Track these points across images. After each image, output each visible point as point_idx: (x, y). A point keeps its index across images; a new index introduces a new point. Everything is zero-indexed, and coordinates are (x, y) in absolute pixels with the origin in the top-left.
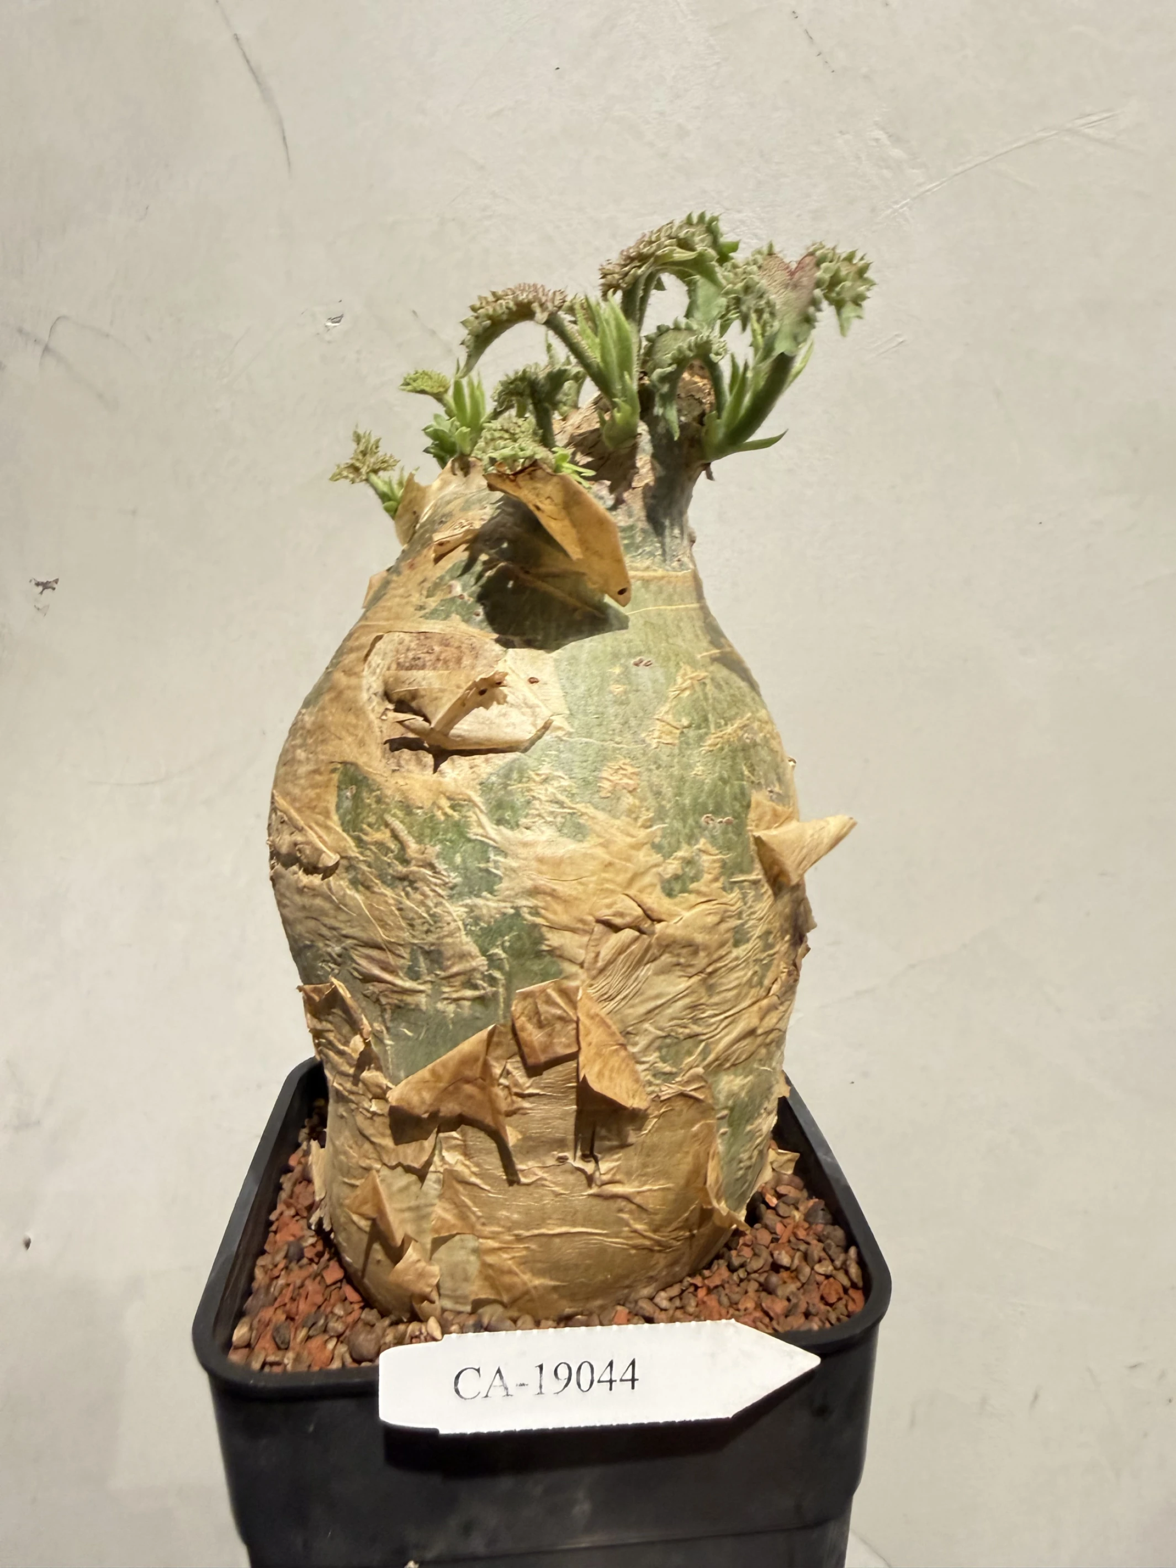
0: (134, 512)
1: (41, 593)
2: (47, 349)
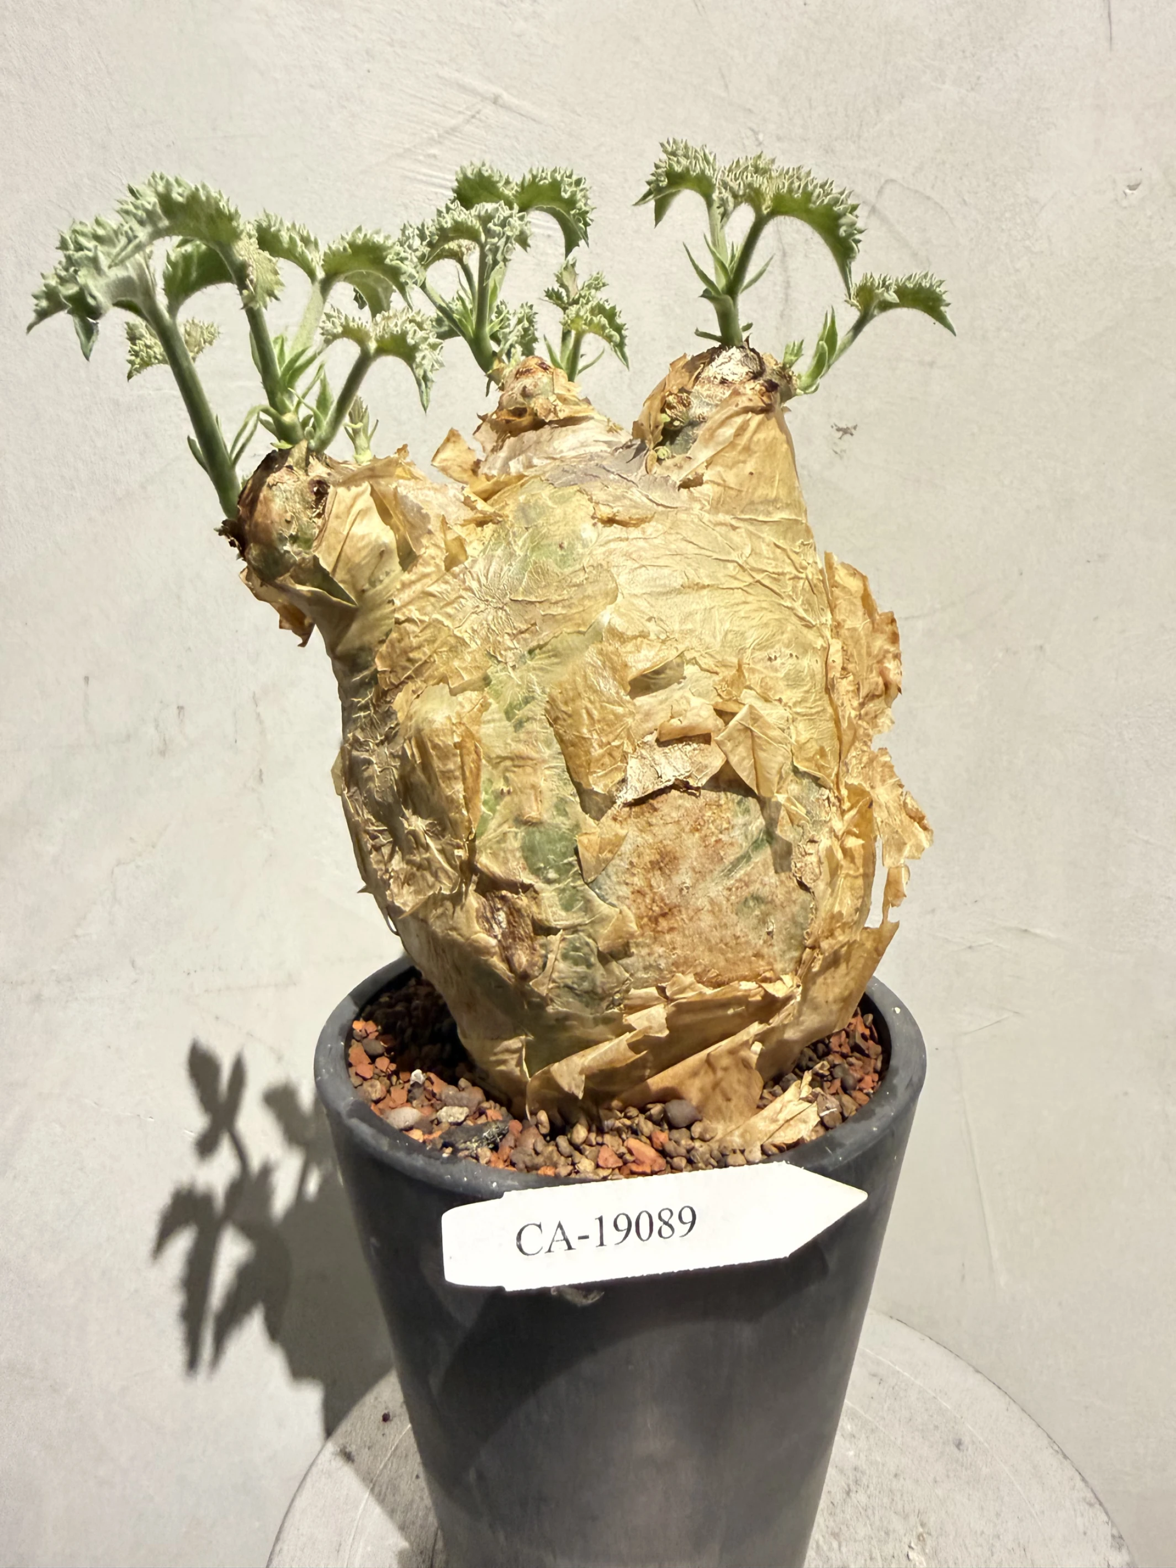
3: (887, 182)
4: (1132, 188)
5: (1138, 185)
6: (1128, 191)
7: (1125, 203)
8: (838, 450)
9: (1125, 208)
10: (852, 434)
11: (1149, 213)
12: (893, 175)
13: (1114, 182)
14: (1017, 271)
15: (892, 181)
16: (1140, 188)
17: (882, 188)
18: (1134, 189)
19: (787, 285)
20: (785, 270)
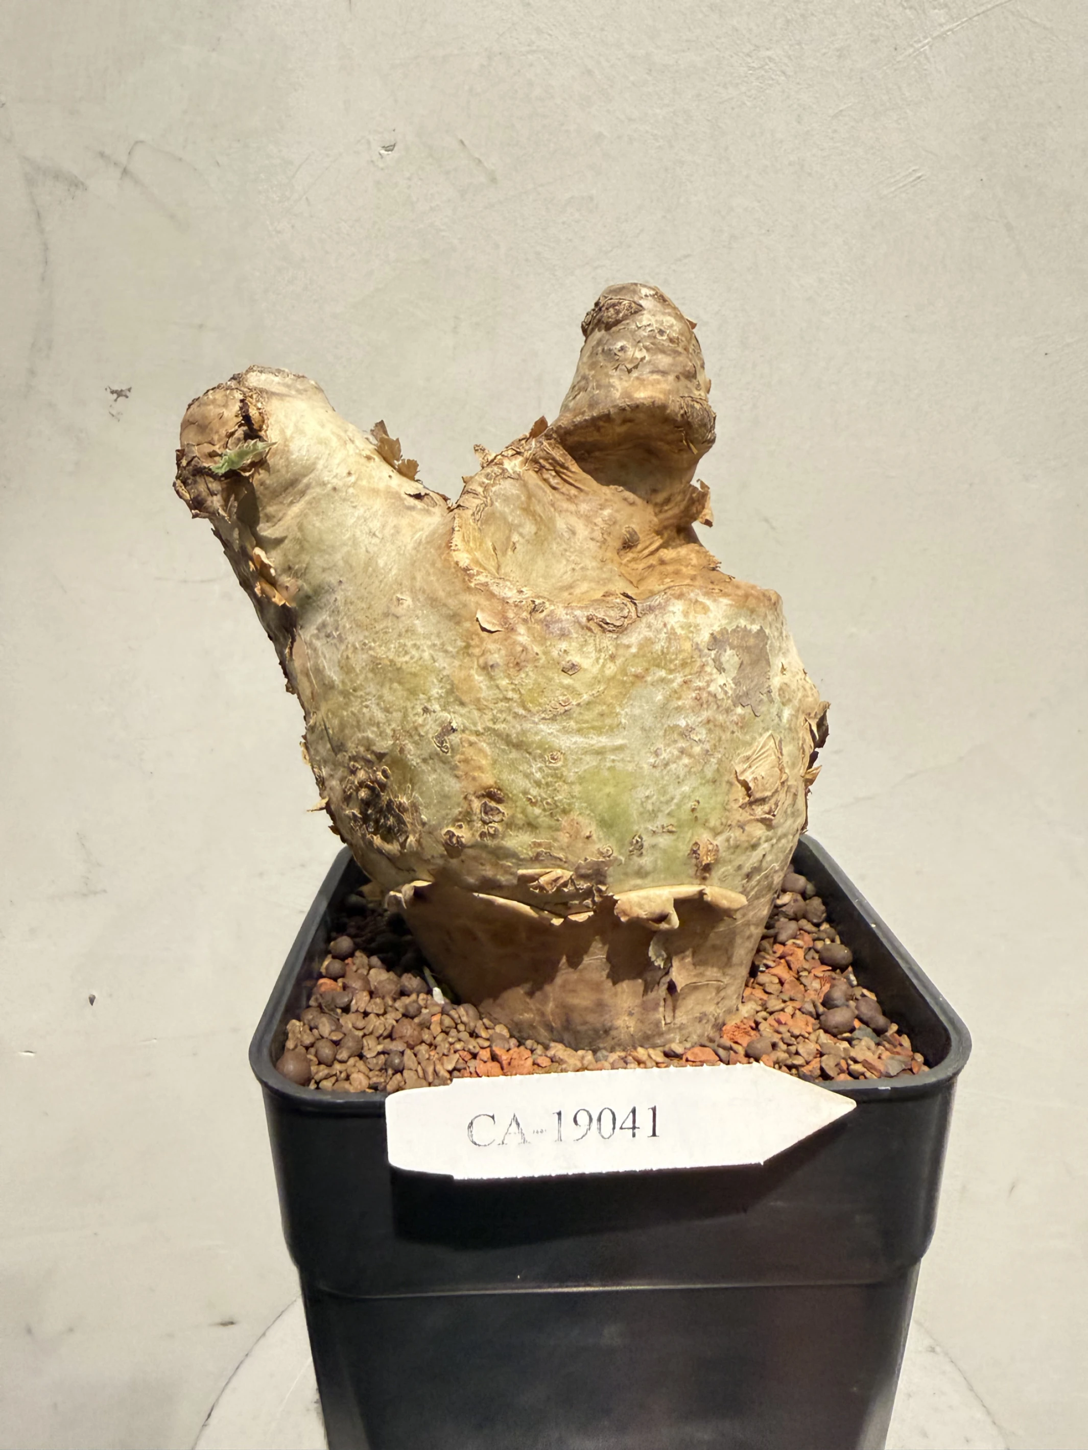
1: (116, 400)
2: (125, 172)
3: (137, 143)
4: (389, 148)
5: (394, 146)
6: (383, 152)
7: (381, 165)
8: (114, 412)
9: (382, 169)
10: (127, 397)
11: (407, 175)
12: (142, 136)
13: (369, 142)
14: (279, 232)
15: (142, 142)
16: (396, 148)
17: (132, 149)
18: (392, 150)
19: (46, 248)
20: (42, 231)
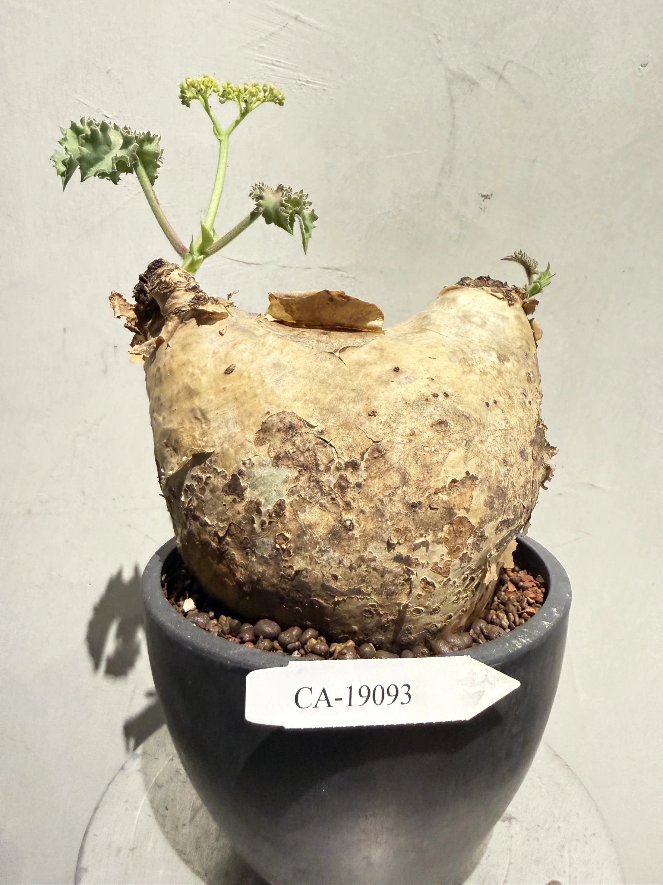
0: (534, 161)
1: (483, 201)
2: (501, 77)
3: (508, 62)
4: (644, 66)
5: (647, 64)
6: (641, 68)
7: (639, 74)
8: (482, 207)
9: (640, 77)
10: (490, 199)
11: (653, 80)
12: (512, 58)
13: (633, 63)
14: (581, 110)
15: (511, 61)
17: (506, 65)
19: (454, 117)
20: (453, 108)
